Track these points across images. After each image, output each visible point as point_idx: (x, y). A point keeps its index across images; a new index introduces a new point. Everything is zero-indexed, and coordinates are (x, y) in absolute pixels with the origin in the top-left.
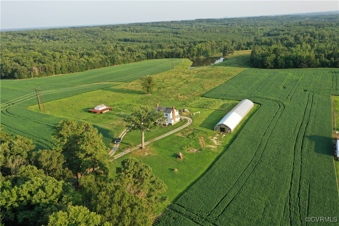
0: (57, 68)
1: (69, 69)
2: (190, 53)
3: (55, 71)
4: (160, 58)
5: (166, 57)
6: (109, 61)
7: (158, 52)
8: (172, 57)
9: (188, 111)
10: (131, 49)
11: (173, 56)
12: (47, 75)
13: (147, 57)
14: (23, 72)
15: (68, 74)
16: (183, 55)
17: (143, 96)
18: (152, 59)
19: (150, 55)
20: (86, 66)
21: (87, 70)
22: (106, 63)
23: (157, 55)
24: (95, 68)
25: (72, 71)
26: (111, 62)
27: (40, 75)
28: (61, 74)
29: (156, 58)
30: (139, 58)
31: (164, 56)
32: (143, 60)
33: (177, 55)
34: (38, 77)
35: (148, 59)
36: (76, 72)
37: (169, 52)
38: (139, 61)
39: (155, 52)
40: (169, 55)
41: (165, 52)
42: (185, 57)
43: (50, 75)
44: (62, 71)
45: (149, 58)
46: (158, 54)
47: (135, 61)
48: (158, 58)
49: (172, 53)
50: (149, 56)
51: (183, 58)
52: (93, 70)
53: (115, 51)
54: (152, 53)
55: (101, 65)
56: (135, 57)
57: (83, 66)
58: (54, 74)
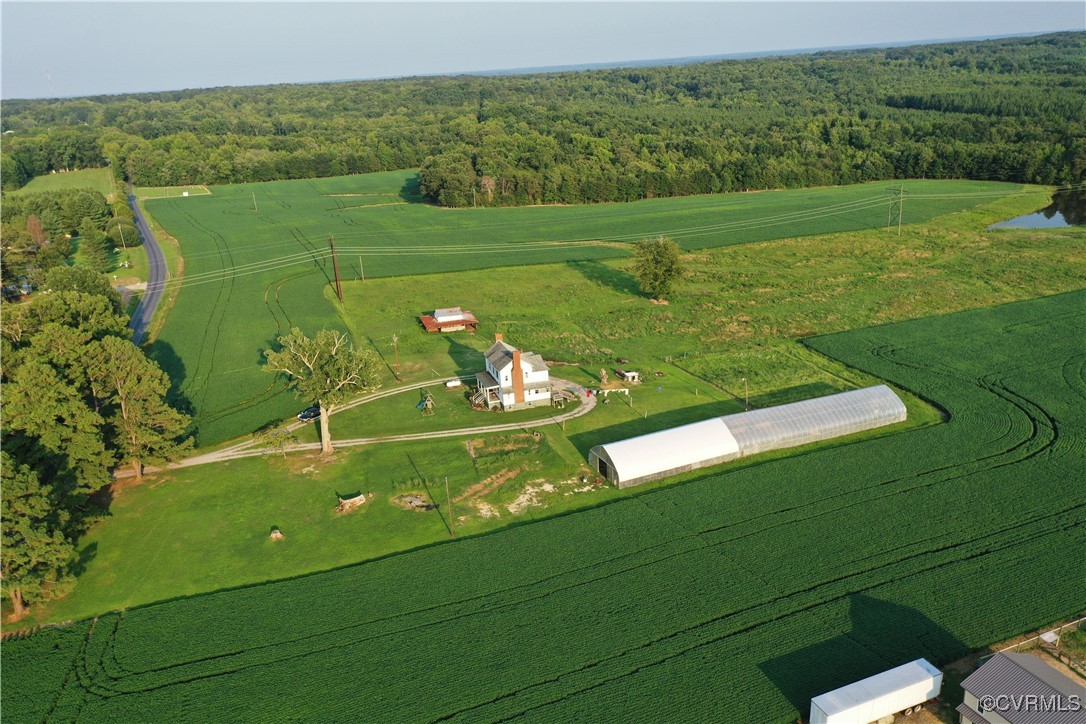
0: (550, 184)
1: (582, 191)
2: (1072, 165)
3: (543, 194)
4: (943, 177)
5: (970, 175)
6: (728, 176)
7: (941, 155)
8: (993, 176)
10: (857, 138)
11: (995, 171)
12: (517, 204)
13: (896, 168)
14: (457, 188)
15: (581, 204)
16: (1039, 171)
18: (912, 177)
19: (907, 162)
20: (644, 185)
21: (645, 197)
22: (717, 183)
23: (933, 164)
24: (671, 194)
25: (594, 197)
26: (737, 179)
27: (500, 200)
28: (560, 205)
29: (927, 177)
30: (861, 174)
31: (959, 172)
32: (877, 179)
33: (1012, 168)
34: (492, 205)
35: (896, 177)
36: (606, 200)
37: (986, 157)
38: (857, 181)
39: (928, 153)
40: (981, 168)
41: (970, 155)
43: (524, 204)
44: (562, 194)
45: (902, 175)
46: (939, 161)
47: (841, 180)
48: (934, 177)
49: (995, 160)
50: (904, 167)
52: (665, 199)
53: (794, 141)
54: (917, 157)
55: (695, 186)
56: (845, 168)
57: (631, 185)
58: (539, 201)
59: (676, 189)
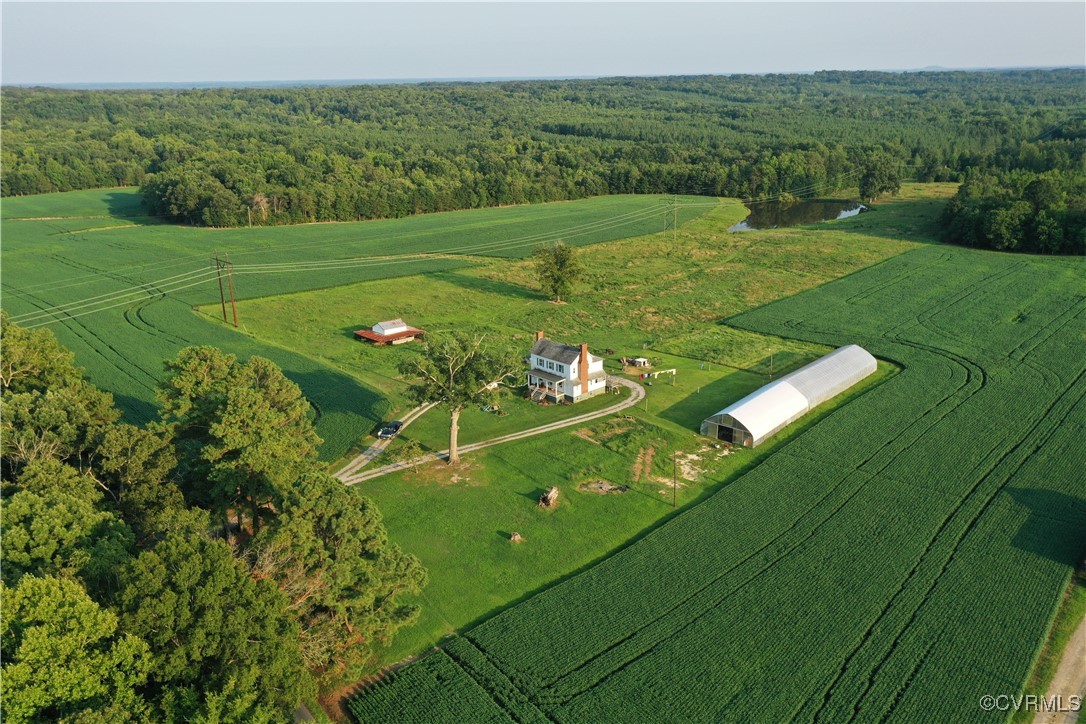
0: (324, 201)
1: (357, 208)
2: (750, 181)
3: (318, 212)
4: (650, 193)
5: (671, 191)
6: (483, 192)
7: (645, 174)
8: (690, 191)
9: (647, 365)
10: (564, 159)
11: (691, 187)
12: (293, 222)
13: (610, 185)
14: (226, 207)
15: (355, 222)
16: (725, 186)
17: (538, 305)
18: (623, 193)
19: (619, 179)
20: (412, 202)
21: (413, 213)
22: (475, 198)
23: (640, 181)
24: (436, 209)
25: (368, 214)
26: (491, 194)
27: (274, 219)
28: (335, 222)
29: (636, 192)
30: (584, 189)
31: (662, 187)
32: (596, 195)
33: (705, 184)
34: (267, 223)
35: (611, 193)
36: (379, 217)
37: (682, 175)
38: (581, 196)
39: (635, 172)
40: (679, 184)
41: (669, 173)
42: (730, 195)
43: (300, 222)
44: (336, 211)
45: (616, 191)
46: (645, 178)
47: (570, 196)
48: (642, 193)
49: (690, 177)
50: (617, 184)
51: (723, 195)
52: (431, 214)
53: (515, 161)
54: (627, 174)
55: (456, 201)
56: (571, 185)
57: (401, 201)
58: (313, 218)
59: (441, 205)
